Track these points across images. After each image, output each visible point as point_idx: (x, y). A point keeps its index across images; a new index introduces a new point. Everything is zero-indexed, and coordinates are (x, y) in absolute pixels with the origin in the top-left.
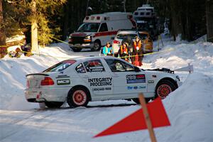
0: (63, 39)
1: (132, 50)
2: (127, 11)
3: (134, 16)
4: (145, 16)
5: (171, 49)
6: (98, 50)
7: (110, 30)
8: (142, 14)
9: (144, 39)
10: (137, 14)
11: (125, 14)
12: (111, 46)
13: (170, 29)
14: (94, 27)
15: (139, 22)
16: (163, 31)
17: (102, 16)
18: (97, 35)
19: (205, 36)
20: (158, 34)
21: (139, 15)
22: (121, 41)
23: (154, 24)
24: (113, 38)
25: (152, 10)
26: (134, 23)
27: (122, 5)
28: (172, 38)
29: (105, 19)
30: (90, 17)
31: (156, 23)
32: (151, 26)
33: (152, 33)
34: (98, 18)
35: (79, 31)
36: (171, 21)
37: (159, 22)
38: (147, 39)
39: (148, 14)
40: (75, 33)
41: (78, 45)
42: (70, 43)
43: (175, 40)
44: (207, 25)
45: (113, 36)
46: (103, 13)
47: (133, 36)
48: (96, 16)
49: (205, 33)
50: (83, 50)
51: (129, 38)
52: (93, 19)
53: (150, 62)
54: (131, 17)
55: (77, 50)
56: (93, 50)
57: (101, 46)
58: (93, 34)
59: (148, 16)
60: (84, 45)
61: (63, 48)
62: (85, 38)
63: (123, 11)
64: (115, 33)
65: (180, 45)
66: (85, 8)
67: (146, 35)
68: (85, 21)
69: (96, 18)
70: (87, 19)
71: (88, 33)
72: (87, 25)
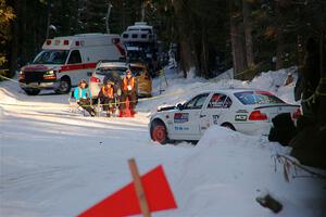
0: (10, 75)
1: (119, 93)
2: (111, 32)
3: (122, 39)
4: (139, 39)
5: (180, 90)
6: (67, 92)
7: (84, 61)
8: (135, 36)
9: (138, 75)
10: (126, 36)
11: (109, 36)
12: (87, 86)
13: (178, 59)
14: (60, 57)
15: (130, 48)
16: (167, 63)
17: (72, 40)
18: (64, 69)
19: (231, 71)
20: (160, 68)
21: (130, 39)
22: (102, 78)
23: (154, 51)
24: (90, 74)
25: (149, 30)
26: (122, 51)
27: (103, 22)
28: (182, 74)
29: (77, 43)
30: (53, 41)
31: (157, 50)
32: (148, 56)
33: (151, 66)
34: (66, 43)
35: (36, 63)
36: (179, 47)
37: (160, 49)
38: (143, 75)
39: (144, 36)
40: (29, 66)
41: (33, 85)
42: (21, 81)
43: (185, 76)
44: (233, 53)
45: (90, 70)
46: (73, 34)
47: (123, 70)
48: (62, 39)
49: (230, 65)
50: (42, 92)
51: (115, 74)
52: (57, 44)
53: (148, 111)
54: (117, 41)
55: (33, 93)
56: (58, 92)
57: (70, 86)
58: (59, 67)
59: (144, 40)
60: (43, 85)
61: (11, 89)
62: (45, 73)
63: (104, 32)
64: (93, 65)
65: (194, 85)
66: (45, 27)
67: (141, 69)
68: (45, 46)
69: (62, 42)
70: (49, 43)
71: (50, 66)
72: (49, 53)
